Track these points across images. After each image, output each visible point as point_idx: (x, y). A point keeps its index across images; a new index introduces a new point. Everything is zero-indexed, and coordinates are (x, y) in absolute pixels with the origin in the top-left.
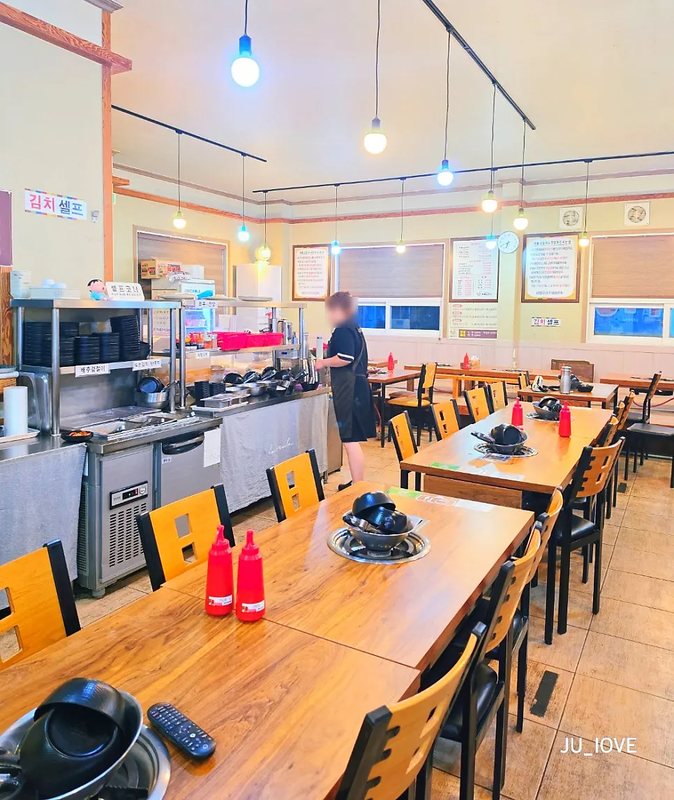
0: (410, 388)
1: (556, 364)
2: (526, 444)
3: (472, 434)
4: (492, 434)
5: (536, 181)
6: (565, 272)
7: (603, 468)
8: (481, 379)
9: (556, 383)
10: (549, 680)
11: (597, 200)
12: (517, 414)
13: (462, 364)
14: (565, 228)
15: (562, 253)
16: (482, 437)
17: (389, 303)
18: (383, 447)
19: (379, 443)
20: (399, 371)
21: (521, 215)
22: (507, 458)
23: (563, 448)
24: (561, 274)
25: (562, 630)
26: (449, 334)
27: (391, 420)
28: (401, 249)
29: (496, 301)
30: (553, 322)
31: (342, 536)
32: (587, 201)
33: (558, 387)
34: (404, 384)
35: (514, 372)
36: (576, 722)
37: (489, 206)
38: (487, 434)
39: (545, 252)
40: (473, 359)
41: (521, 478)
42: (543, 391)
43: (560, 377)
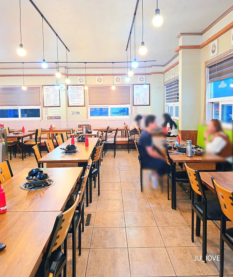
0: (31, 138)
1: (80, 126)
2: (77, 150)
3: (60, 149)
4: (66, 148)
5: (70, 68)
6: (81, 97)
7: (99, 152)
8: (56, 133)
9: (81, 132)
10: (89, 216)
11: (88, 75)
12: (73, 141)
13: (50, 128)
14: (79, 83)
15: (79, 91)
16: (63, 149)
17: (20, 108)
18: (23, 160)
19: (22, 159)
20: (26, 133)
21: (67, 79)
22: (72, 154)
23: (87, 150)
24: (79, 98)
25: (91, 202)
26: (44, 118)
27: (33, 147)
28: (24, 88)
29: (60, 106)
30: (78, 113)
31: (24, 185)
32: (86, 75)
33: (82, 133)
34: (29, 137)
35: (67, 130)
36: (98, 224)
37: (58, 75)
38: (65, 148)
39: (74, 90)
40: (53, 126)
41: (77, 159)
42: (78, 134)
43: (83, 130)
